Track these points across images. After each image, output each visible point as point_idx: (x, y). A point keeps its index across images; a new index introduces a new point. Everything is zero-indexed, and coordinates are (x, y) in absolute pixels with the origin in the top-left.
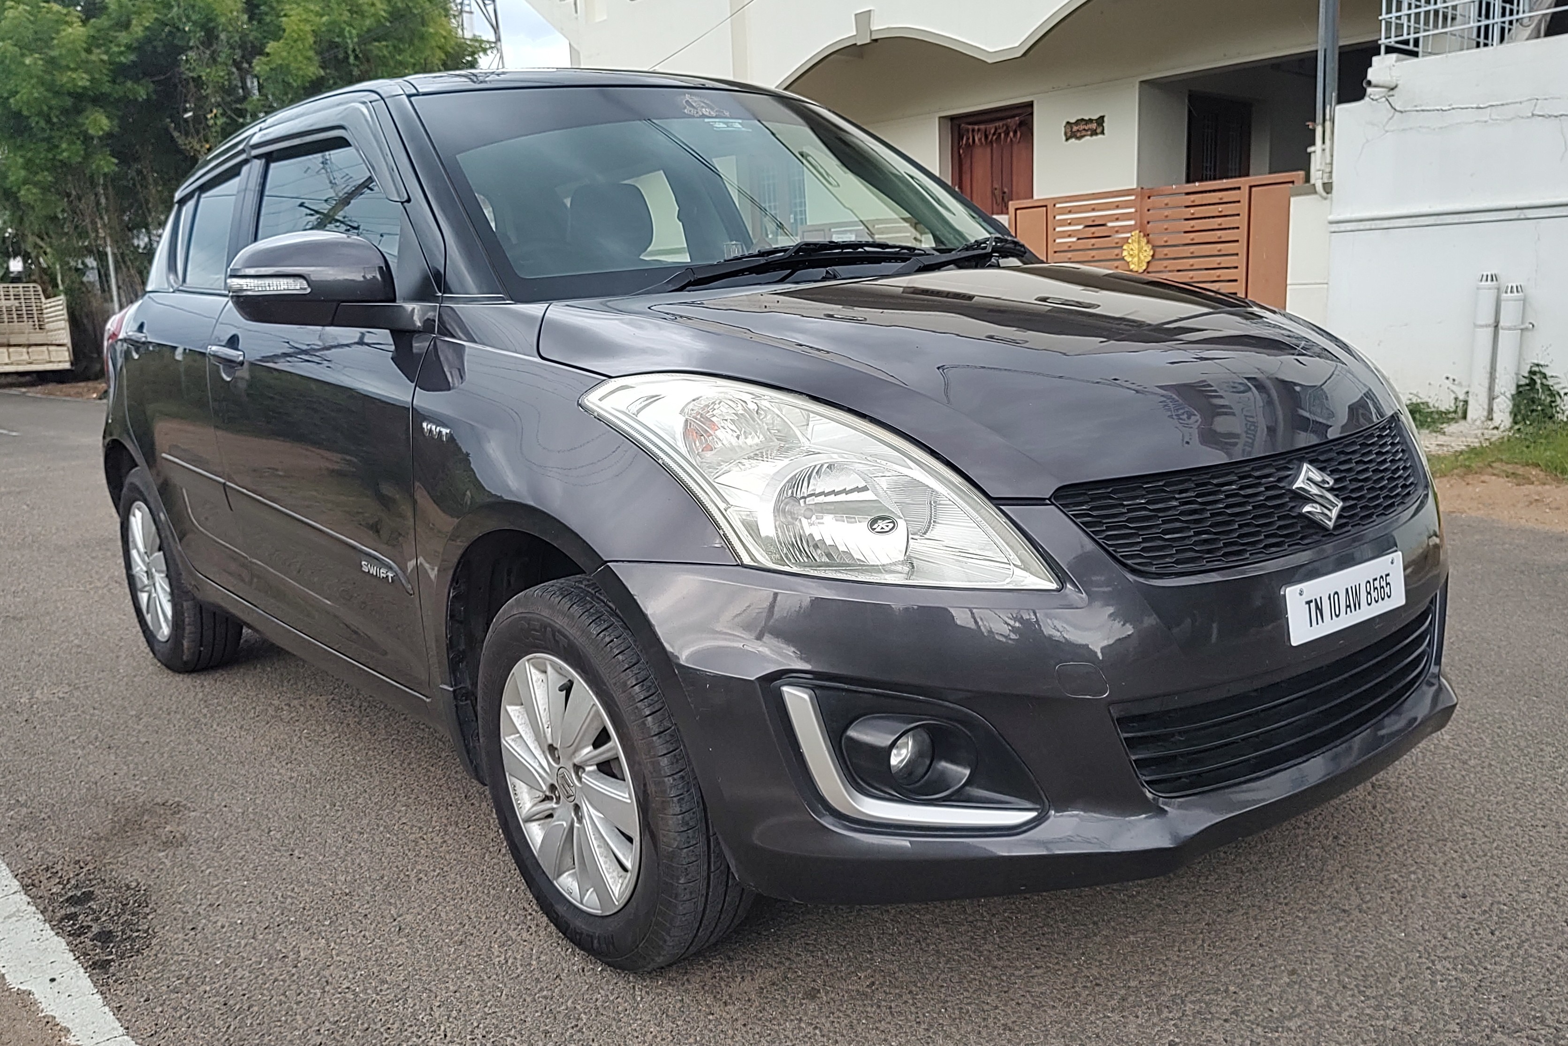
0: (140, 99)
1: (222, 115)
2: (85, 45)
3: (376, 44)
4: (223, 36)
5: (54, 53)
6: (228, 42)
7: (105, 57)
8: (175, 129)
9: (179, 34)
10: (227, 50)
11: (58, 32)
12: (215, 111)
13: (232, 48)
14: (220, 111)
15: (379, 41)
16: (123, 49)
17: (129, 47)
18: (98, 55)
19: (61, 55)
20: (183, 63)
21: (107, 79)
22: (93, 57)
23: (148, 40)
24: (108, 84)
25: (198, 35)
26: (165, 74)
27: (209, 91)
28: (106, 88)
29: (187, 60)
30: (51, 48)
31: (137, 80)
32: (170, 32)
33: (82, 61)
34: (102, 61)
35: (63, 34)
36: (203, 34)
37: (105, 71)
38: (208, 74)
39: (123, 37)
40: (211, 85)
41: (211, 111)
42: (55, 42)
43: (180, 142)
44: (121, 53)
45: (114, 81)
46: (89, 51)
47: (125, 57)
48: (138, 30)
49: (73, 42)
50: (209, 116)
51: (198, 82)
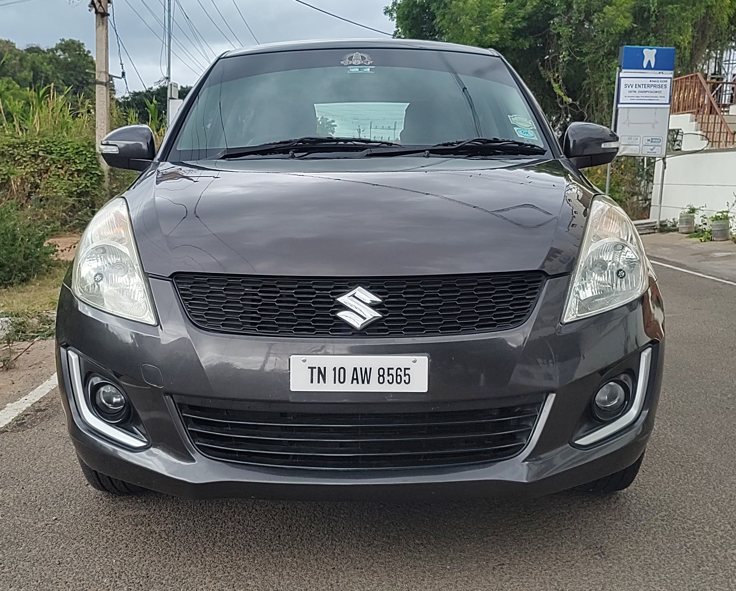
0: (525, 49)
1: (569, 55)
2: (502, 19)
3: (670, 6)
4: (575, 7)
5: (486, 24)
6: (578, 10)
7: (511, 26)
8: (541, 65)
9: (553, 8)
10: (577, 15)
11: (490, 11)
12: (564, 53)
13: (580, 13)
14: (567, 53)
15: (673, 5)
16: (520, 20)
17: (523, 18)
18: (509, 25)
19: (488, 25)
20: (551, 25)
21: (509, 37)
22: (505, 26)
23: (535, 13)
24: (510, 41)
25: (562, 7)
26: (542, 32)
27: (563, 41)
28: (508, 43)
29: (553, 23)
30: (485, 21)
31: (526, 38)
32: (547, 7)
33: (499, 28)
34: (510, 28)
35: (493, 12)
36: (565, 6)
37: (510, 33)
38: (563, 32)
39: (522, 13)
40: (564, 37)
41: (562, 54)
42: (488, 17)
43: (542, 73)
44: (519, 22)
45: (513, 39)
46: (503, 22)
47: (520, 25)
48: (529, 8)
49: (497, 17)
50: (560, 57)
51: (559, 36)
